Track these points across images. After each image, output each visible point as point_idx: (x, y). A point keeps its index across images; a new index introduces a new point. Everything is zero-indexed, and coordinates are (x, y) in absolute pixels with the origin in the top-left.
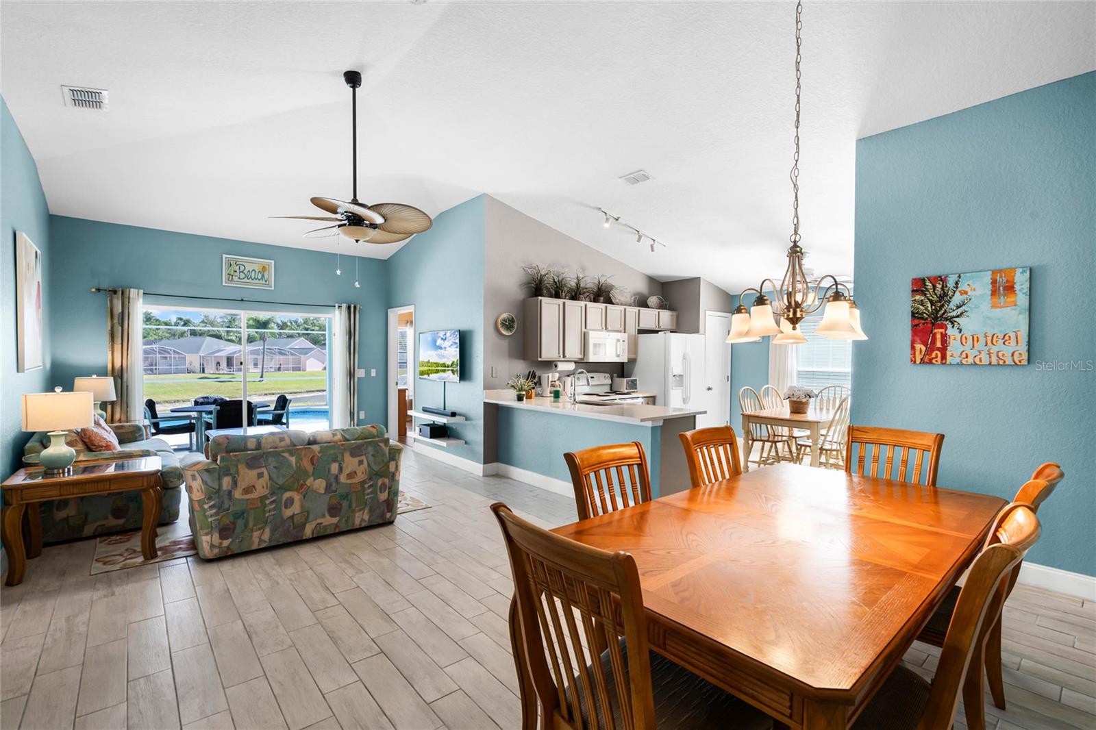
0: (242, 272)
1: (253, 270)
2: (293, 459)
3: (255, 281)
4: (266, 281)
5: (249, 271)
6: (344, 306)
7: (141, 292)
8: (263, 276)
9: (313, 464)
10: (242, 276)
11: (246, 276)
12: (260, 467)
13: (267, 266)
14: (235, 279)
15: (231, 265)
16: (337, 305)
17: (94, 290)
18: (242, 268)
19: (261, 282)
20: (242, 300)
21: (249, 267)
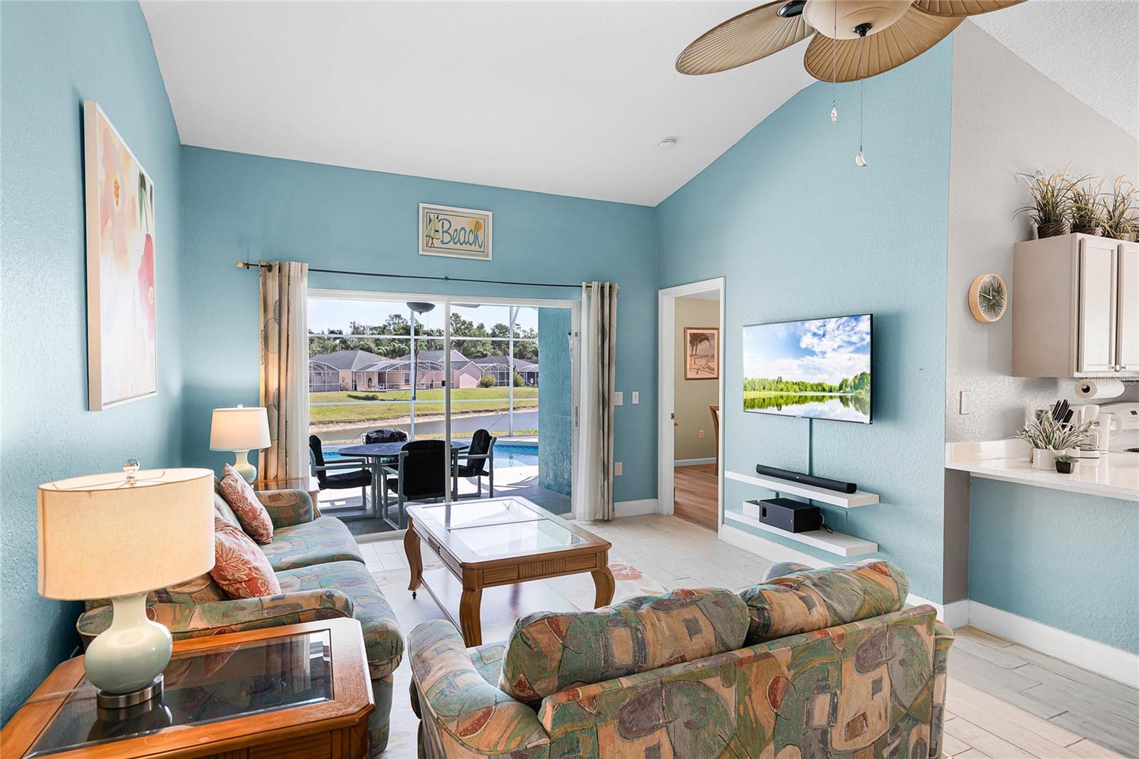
0: (447, 232)
1: (463, 228)
2: (729, 695)
3: (464, 246)
4: (480, 247)
5: (456, 230)
6: (595, 285)
7: (306, 266)
8: (476, 237)
9: (774, 704)
10: (447, 238)
11: (452, 239)
12: (653, 729)
13: (482, 221)
14: (437, 243)
15: (430, 221)
16: (584, 284)
17: (241, 265)
18: (447, 225)
19: (473, 248)
20: (447, 279)
21: (457, 224)
